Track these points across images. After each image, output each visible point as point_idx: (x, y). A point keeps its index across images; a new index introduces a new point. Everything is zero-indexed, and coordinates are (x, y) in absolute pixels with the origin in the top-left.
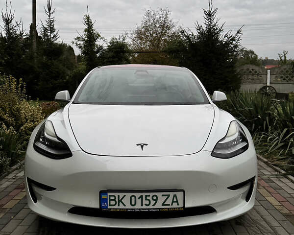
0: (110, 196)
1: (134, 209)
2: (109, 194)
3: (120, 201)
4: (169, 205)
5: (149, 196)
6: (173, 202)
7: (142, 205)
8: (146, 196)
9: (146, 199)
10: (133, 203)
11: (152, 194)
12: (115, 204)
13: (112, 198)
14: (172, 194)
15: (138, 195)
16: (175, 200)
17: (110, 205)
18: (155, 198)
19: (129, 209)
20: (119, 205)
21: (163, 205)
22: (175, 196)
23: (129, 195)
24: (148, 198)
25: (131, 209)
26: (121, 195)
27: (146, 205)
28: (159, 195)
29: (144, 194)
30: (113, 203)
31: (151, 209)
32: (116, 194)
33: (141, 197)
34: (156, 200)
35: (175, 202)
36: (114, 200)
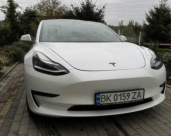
0: (102, 96)
1: (116, 103)
2: (101, 95)
3: (108, 98)
4: (136, 98)
5: (125, 94)
6: (138, 96)
7: (121, 100)
8: (124, 94)
9: (123, 96)
10: (116, 99)
11: (127, 93)
12: (105, 101)
13: (103, 97)
14: (137, 92)
15: (118, 94)
16: (139, 95)
17: (102, 102)
18: (128, 95)
19: (113, 103)
20: (107, 101)
21: (133, 98)
22: (139, 92)
23: (113, 94)
24: (124, 95)
25: (115, 103)
26: (109, 94)
27: (123, 99)
28: (131, 92)
29: (122, 93)
30: (103, 100)
31: (126, 102)
32: (106, 95)
33: (121, 95)
34: (129, 96)
35: (139, 96)
36: (104, 98)
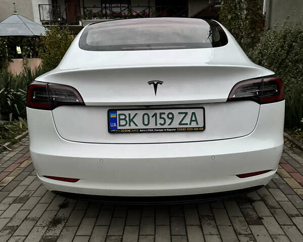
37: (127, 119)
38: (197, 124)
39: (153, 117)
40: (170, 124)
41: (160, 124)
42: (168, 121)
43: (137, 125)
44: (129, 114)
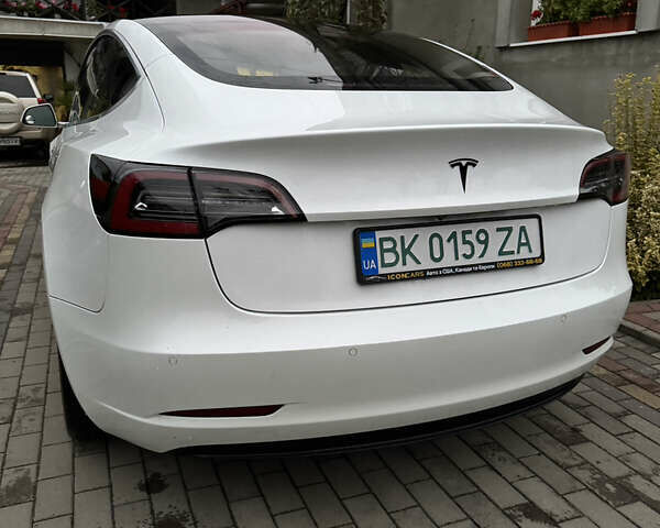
37: (399, 249)
38: (530, 251)
39: (449, 241)
40: (482, 256)
41: (464, 255)
42: (479, 248)
43: (418, 262)
44: (402, 237)
